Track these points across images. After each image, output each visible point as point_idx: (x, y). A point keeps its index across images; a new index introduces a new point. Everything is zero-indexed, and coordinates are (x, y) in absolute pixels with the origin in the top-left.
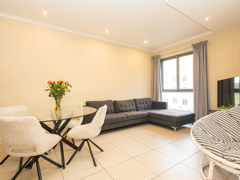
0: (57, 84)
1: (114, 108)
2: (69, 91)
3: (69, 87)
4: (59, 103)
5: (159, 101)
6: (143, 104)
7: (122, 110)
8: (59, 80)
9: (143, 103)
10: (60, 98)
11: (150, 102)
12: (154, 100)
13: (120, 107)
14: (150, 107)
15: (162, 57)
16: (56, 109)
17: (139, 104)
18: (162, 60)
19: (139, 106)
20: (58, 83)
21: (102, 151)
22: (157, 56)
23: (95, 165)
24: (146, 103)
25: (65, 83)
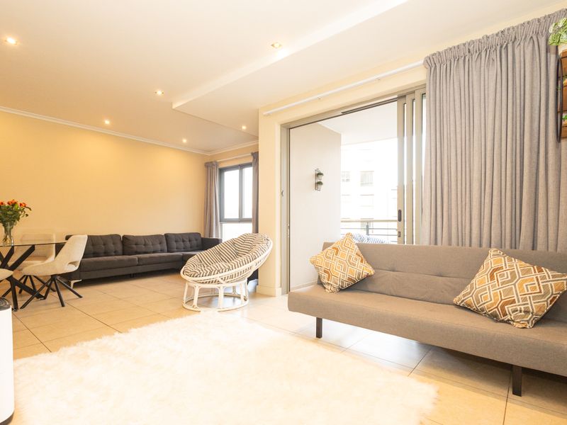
0: (7, 205)
1: (123, 248)
2: (27, 215)
3: (26, 210)
4: (10, 231)
5: (214, 237)
6: (182, 243)
7: (139, 250)
8: (10, 200)
9: (183, 241)
10: (12, 224)
11: (196, 240)
12: (207, 237)
13: (134, 246)
14: (196, 248)
15: (222, 166)
16: (5, 239)
17: (175, 243)
18: (222, 171)
19: (174, 245)
20: (8, 203)
21: (80, 297)
22: (212, 162)
23: (63, 306)
24: (190, 241)
25: (21, 205)
